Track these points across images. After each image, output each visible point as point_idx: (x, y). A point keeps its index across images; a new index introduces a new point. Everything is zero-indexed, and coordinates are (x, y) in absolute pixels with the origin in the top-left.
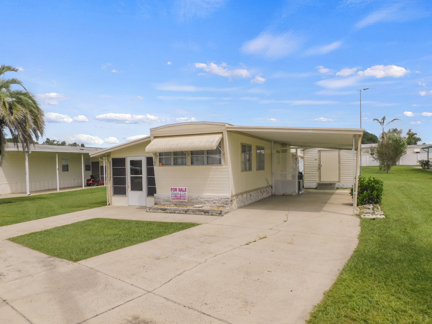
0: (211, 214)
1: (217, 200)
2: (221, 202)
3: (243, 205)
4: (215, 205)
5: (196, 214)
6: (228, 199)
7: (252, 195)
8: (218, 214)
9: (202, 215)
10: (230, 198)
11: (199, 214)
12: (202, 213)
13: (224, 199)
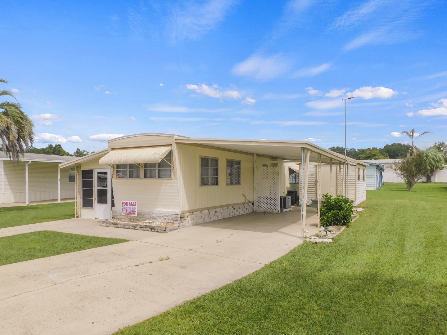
0: (157, 230)
1: (166, 216)
2: (171, 218)
3: (203, 222)
4: (165, 221)
5: (143, 230)
6: (177, 215)
7: (218, 212)
8: (163, 231)
9: (148, 231)
10: (180, 214)
11: (146, 231)
12: (149, 229)
13: (173, 215)
